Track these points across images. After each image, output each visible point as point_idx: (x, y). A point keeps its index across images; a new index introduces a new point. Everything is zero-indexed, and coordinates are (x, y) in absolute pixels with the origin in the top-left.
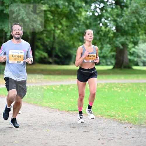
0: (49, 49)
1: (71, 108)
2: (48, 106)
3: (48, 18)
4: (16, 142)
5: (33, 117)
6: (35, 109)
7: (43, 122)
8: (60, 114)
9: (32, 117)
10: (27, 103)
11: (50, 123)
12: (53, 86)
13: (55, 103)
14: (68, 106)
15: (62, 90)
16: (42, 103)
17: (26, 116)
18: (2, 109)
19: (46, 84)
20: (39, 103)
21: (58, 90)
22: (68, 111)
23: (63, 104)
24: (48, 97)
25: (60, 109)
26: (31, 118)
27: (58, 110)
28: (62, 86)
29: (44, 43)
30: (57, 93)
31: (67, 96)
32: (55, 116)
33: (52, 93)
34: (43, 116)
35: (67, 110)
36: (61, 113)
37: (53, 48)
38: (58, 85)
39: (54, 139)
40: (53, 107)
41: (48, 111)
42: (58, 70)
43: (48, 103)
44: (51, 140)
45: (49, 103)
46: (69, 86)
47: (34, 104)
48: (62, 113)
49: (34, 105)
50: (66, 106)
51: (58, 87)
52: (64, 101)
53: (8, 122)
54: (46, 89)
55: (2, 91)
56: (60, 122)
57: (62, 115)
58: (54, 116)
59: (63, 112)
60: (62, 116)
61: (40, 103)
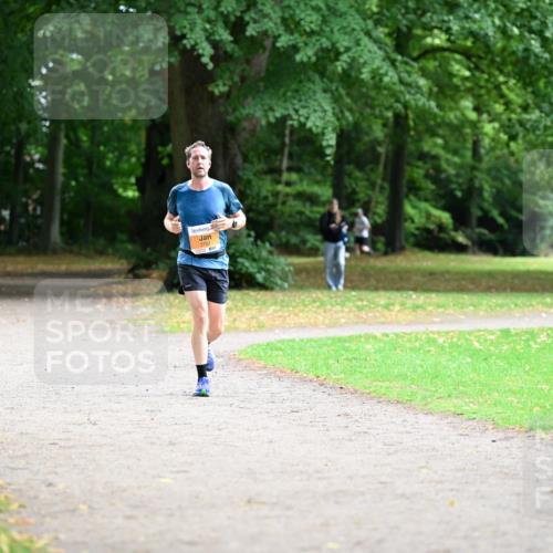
0: (459, 194)
1: (541, 418)
2: (453, 409)
3: (451, 75)
4: (331, 545)
5: (396, 452)
6: (405, 421)
7: (436, 472)
8: (500, 440)
9: (391, 451)
10: (372, 398)
11: (460, 474)
12: (470, 333)
13: (481, 400)
14: (531, 410)
15: (505, 347)
16: (429, 400)
17: (369, 447)
18: (278, 422)
19: (444, 328)
20: (419, 397)
21: (492, 348)
22: (531, 429)
23: (512, 401)
24: (454, 375)
25: (500, 422)
26: (389, 454)
27: (491, 427)
28: (506, 333)
29: (438, 170)
30: (486, 359)
31: (527, 372)
32: (479, 449)
33: (469, 360)
34: (433, 449)
35: (527, 426)
36: (501, 435)
37: (472, 191)
38: (492, 333)
39: (476, 534)
40: (474, 416)
41: (454, 427)
42: (491, 275)
43: (455, 401)
44: (466, 537)
45: (457, 397)
46: (532, 335)
47: (398, 402)
48: (507, 439)
49: (399, 406)
50: (522, 412)
51: (492, 337)
52: (514, 393)
53: (302, 472)
54: (446, 345)
55: (281, 353)
56: (501, 472)
57: (505, 443)
58: (477, 447)
59: (510, 435)
60: (507, 448)
61: (424, 398)
